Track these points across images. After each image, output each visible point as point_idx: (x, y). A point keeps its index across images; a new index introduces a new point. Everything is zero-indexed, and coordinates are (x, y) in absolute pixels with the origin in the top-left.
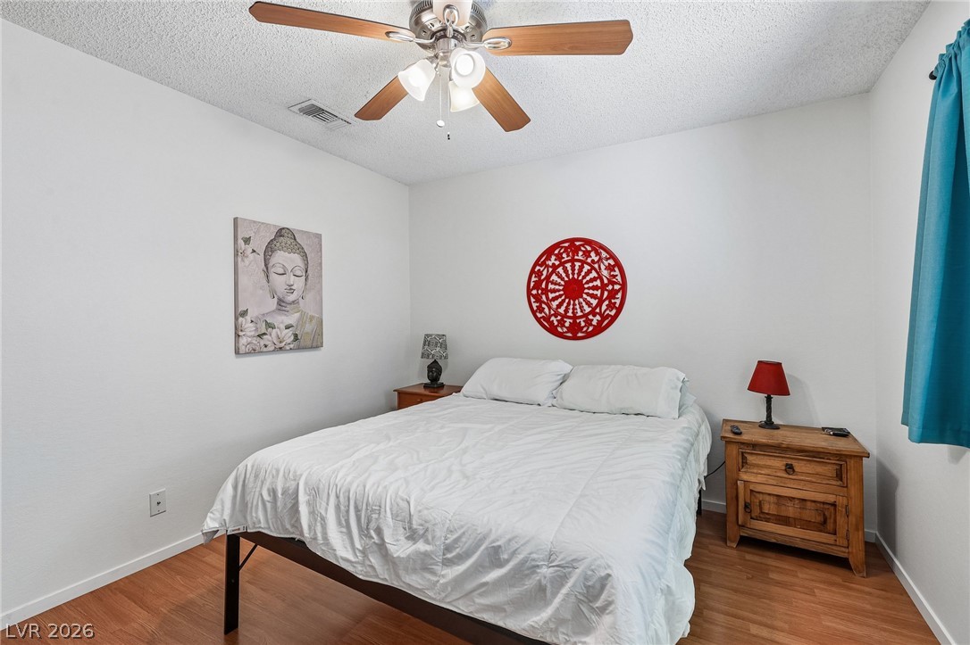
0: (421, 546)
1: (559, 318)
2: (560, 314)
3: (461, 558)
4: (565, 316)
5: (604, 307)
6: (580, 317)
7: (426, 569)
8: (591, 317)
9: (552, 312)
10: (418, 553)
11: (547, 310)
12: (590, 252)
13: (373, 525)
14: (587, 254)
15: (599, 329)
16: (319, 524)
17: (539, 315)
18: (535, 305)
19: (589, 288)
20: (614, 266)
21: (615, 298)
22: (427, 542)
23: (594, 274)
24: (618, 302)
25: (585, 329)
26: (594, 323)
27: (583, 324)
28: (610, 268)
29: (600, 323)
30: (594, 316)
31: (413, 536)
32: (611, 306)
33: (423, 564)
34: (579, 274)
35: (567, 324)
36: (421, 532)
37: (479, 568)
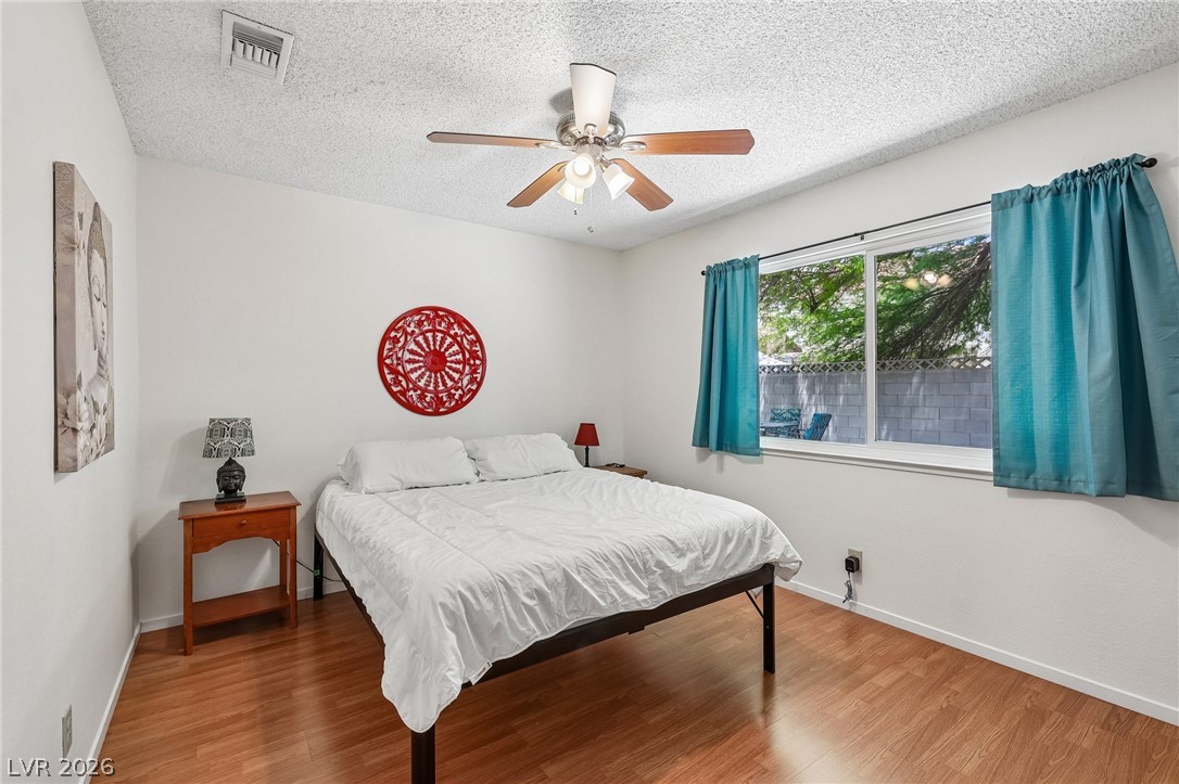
0: (691, 556)
1: (419, 392)
2: (420, 388)
3: (713, 549)
4: (424, 391)
5: (465, 382)
6: (442, 392)
7: (698, 568)
8: (453, 391)
9: (411, 386)
10: (692, 560)
11: (404, 383)
12: (452, 324)
13: (652, 564)
14: (450, 325)
15: (460, 404)
16: (611, 589)
17: (395, 389)
18: (389, 377)
19: (451, 362)
20: (475, 342)
21: (476, 373)
22: (692, 551)
23: (456, 348)
24: (479, 376)
25: (447, 404)
26: (457, 397)
27: (445, 399)
28: (472, 343)
29: (461, 397)
30: (457, 390)
31: (681, 553)
32: (472, 381)
33: (696, 566)
34: (441, 346)
35: (428, 399)
36: (686, 548)
37: (724, 548)
